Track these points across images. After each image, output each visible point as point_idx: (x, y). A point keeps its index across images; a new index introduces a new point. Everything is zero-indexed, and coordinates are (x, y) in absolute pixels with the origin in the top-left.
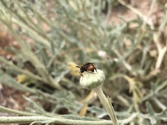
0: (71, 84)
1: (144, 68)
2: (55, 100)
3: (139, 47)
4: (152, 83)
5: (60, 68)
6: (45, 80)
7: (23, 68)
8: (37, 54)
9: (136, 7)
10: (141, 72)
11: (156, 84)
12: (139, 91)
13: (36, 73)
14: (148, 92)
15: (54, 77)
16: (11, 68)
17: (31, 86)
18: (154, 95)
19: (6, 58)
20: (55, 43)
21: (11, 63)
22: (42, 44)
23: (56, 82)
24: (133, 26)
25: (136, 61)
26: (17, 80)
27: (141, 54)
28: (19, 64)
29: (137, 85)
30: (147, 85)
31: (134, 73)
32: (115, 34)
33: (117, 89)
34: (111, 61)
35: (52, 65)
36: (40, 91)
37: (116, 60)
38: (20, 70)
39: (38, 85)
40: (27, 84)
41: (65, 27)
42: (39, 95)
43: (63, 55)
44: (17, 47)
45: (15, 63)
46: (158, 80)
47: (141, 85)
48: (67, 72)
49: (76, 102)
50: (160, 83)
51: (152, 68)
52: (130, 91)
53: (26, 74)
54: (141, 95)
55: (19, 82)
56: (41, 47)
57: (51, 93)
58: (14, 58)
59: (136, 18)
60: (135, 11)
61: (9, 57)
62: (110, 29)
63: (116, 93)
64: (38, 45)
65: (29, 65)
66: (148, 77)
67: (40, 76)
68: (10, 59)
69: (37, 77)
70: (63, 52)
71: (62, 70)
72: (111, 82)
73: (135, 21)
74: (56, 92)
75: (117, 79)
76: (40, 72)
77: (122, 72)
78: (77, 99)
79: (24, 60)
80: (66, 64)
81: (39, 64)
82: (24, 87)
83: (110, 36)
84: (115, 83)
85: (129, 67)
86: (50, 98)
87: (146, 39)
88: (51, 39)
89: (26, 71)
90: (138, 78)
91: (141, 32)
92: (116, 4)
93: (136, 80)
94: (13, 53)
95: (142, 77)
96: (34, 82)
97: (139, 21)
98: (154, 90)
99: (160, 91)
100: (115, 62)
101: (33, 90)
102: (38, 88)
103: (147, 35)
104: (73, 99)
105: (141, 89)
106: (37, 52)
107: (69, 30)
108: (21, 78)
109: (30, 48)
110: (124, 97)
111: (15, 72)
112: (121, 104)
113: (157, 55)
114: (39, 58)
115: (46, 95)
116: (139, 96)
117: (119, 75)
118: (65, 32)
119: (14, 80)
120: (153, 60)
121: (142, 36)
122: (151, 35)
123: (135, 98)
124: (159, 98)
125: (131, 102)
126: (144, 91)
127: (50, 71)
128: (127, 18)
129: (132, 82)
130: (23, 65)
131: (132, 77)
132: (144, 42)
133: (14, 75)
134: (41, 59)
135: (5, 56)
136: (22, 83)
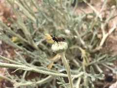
0: (45, 48)
1: (92, 44)
2: (34, 56)
3: (91, 31)
4: (96, 55)
5: (40, 36)
6: (29, 43)
7: (17, 33)
8: (26, 25)
9: (93, 5)
10: (90, 47)
11: (98, 56)
12: (87, 59)
13: (24, 37)
14: (93, 60)
15: (35, 41)
16: (9, 32)
17: (20, 45)
18: (96, 62)
19: (7, 25)
20: (39, 20)
21: (9, 28)
22: (31, 20)
23: (36, 45)
24: (90, 17)
25: (88, 39)
27: (92, 35)
28: (14, 30)
29: (86, 55)
30: (93, 55)
31: (86, 47)
32: (78, 20)
33: (73, 55)
34: (73, 37)
35: (35, 34)
36: (25, 49)
37: (76, 37)
38: (15, 34)
39: (24, 45)
40: (17, 43)
41: (47, 11)
42: (24, 51)
43: (43, 28)
44: (15, 19)
45: (12, 29)
46: (100, 54)
47: (89, 55)
48: (44, 40)
49: (47, 59)
50: (101, 56)
51: (97, 46)
52: (81, 58)
53: (18, 37)
54: (88, 61)
55: (13, 41)
56: (30, 22)
57: (32, 52)
58: (12, 26)
59: (92, 12)
60: (92, 8)
61: (9, 24)
62: (74, 17)
64: (28, 20)
65: (21, 32)
66: (94, 51)
67: (27, 40)
68: (9, 26)
69: (25, 40)
70: (43, 27)
71: (41, 38)
72: (71, 50)
73: (91, 14)
74: (35, 51)
75: (74, 49)
76: (27, 37)
77: (78, 45)
78: (47, 58)
79: (18, 28)
80: (44, 34)
81: (27, 32)
82: (16, 45)
83: (74, 21)
84: (72, 52)
85: (83, 42)
86: (31, 54)
87: (97, 26)
88: (37, 17)
89: (18, 35)
90: (87, 50)
91: (94, 21)
92: (81, 1)
93: (86, 51)
94: (12, 23)
95: (90, 50)
96: (22, 43)
97: (94, 14)
98: (97, 59)
99: (100, 60)
100: (74, 38)
101: (21, 48)
102: (24, 47)
103: (97, 24)
104: (45, 57)
105: (88, 58)
106: (27, 24)
107: (49, 14)
108: (14, 39)
110: (77, 61)
111: (11, 34)
112: (75, 65)
113: (102, 38)
114: (27, 28)
115: (29, 52)
116: (87, 62)
117: (76, 47)
118: (46, 14)
119: (10, 39)
120: (99, 40)
121: (94, 24)
122: (100, 25)
123: (84, 62)
124: (99, 65)
125: (81, 65)
126: (90, 59)
127: (33, 38)
128: (87, 11)
129: (83, 52)
130: (17, 31)
131: (84, 49)
132: (95, 28)
133: (10, 37)
134: (29, 29)
135: (6, 23)
136: (15, 42)
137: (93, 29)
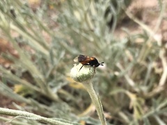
0: (69, 97)
1: (148, 83)
2: (52, 112)
3: (143, 63)
5: (59, 79)
6: (43, 91)
7: (21, 78)
8: (37, 64)
10: (145, 89)
11: (158, 101)
12: (141, 109)
13: (34, 84)
14: (150, 109)
15: (52, 87)
17: (28, 96)
18: (156, 113)
19: (4, 67)
20: (55, 52)
21: (9, 72)
22: (41, 53)
23: (53, 93)
26: (14, 90)
27: (145, 71)
28: (17, 74)
29: (139, 102)
31: (137, 90)
32: (118, 47)
35: (52, 77)
36: (36, 102)
38: (18, 80)
39: (35, 96)
40: (23, 94)
42: (35, 105)
43: (62, 66)
45: (13, 72)
47: (143, 101)
48: (65, 84)
49: (73, 115)
52: (131, 107)
53: (23, 84)
54: (143, 112)
55: (15, 92)
57: (48, 105)
58: (12, 67)
59: (142, 32)
60: (143, 26)
61: (7, 65)
62: (113, 42)
63: (117, 110)
64: (37, 54)
65: (27, 75)
66: (151, 95)
67: (39, 87)
68: (8, 68)
69: (35, 88)
70: (63, 63)
71: (62, 81)
72: (112, 97)
73: (142, 36)
74: (53, 103)
76: (39, 84)
77: (125, 88)
79: (23, 70)
80: (64, 74)
81: (37, 74)
82: (21, 97)
83: (113, 49)
85: (131, 83)
86: (46, 110)
87: (153, 55)
88: (50, 48)
89: (24, 82)
90: (139, 95)
91: (147, 47)
92: (123, 17)
94: (11, 61)
95: (146, 93)
96: (30, 92)
97: (145, 36)
98: (156, 107)
99: (162, 108)
101: (29, 101)
102: (36, 99)
103: (153, 51)
104: (68, 111)
105: (143, 107)
108: (18, 88)
109: (30, 57)
110: (126, 115)
111: (13, 81)
112: (121, 121)
114: (39, 69)
115: (42, 106)
116: (140, 113)
117: (121, 90)
118: (68, 43)
119: (10, 90)
120: (158, 77)
121: (147, 52)
122: (158, 52)
123: (136, 115)
124: (162, 117)
125: (131, 119)
126: (146, 108)
130: (21, 75)
131: (134, 92)
132: (150, 58)
133: (10, 85)
134: (41, 70)
135: (3, 64)
136: (19, 93)
137: (147, 60)
